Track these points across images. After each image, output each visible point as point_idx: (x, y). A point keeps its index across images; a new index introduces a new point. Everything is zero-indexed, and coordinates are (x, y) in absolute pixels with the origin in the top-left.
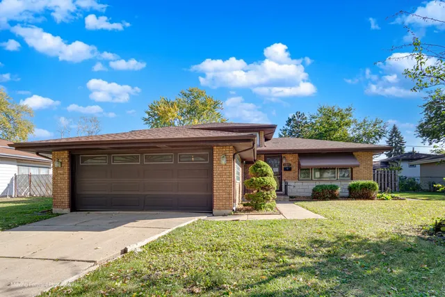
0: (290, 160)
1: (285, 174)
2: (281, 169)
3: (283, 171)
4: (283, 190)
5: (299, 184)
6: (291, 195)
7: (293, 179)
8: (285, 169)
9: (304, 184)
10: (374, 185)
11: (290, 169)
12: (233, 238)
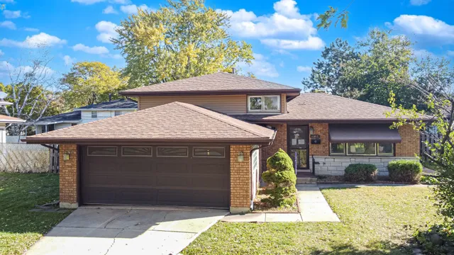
0: (319, 131)
1: (313, 148)
2: (307, 141)
3: (310, 144)
4: (311, 167)
5: (329, 160)
6: (320, 173)
7: (323, 154)
8: (313, 143)
9: (336, 160)
10: (416, 167)
11: (319, 142)
12: (253, 245)
